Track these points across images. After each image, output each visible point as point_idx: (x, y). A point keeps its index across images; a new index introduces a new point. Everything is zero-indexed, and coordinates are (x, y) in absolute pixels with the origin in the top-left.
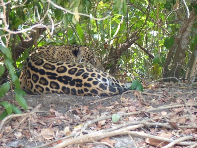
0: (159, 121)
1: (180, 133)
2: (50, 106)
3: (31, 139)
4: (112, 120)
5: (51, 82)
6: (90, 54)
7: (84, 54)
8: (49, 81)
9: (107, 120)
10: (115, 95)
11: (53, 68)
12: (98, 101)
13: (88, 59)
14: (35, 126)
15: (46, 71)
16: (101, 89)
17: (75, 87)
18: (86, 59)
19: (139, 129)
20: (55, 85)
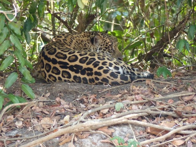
0: (165, 110)
1: (184, 122)
2: (59, 94)
3: (30, 128)
4: (115, 109)
5: (63, 72)
6: (108, 42)
7: (102, 43)
8: (61, 70)
9: (110, 108)
10: (126, 83)
11: (65, 57)
12: (108, 89)
13: (106, 48)
14: (38, 115)
15: (58, 60)
16: (112, 78)
17: (86, 76)
18: (104, 47)
19: (142, 118)
20: (66, 74)
